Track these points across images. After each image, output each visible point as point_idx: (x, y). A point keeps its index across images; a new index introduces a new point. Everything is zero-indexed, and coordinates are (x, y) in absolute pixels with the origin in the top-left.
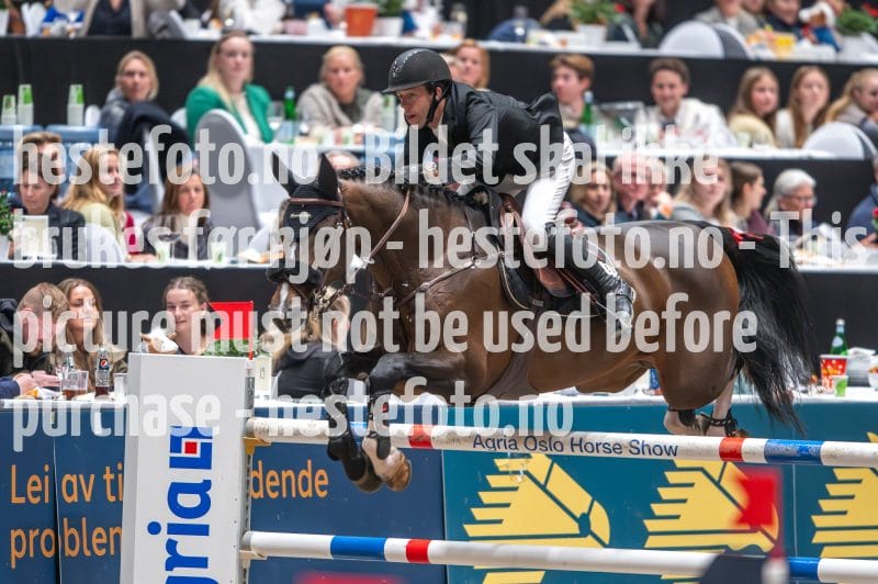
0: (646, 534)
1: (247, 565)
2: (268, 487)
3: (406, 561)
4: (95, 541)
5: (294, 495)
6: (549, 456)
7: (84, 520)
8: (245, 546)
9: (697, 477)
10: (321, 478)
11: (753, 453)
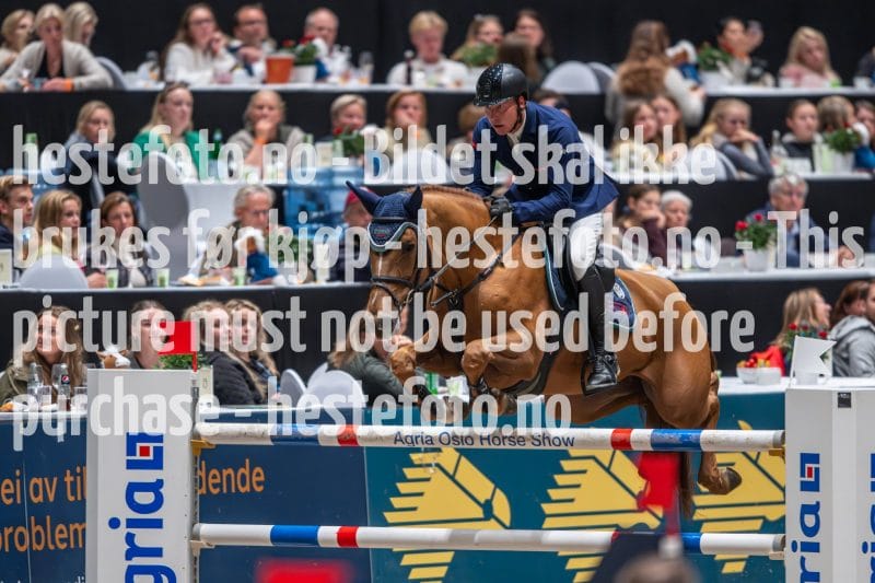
0: (544, 516)
1: (197, 554)
2: (210, 485)
3: (337, 546)
4: (58, 536)
5: (233, 491)
6: (457, 450)
7: (48, 517)
8: (195, 536)
9: (589, 465)
10: (258, 475)
11: (641, 442)
